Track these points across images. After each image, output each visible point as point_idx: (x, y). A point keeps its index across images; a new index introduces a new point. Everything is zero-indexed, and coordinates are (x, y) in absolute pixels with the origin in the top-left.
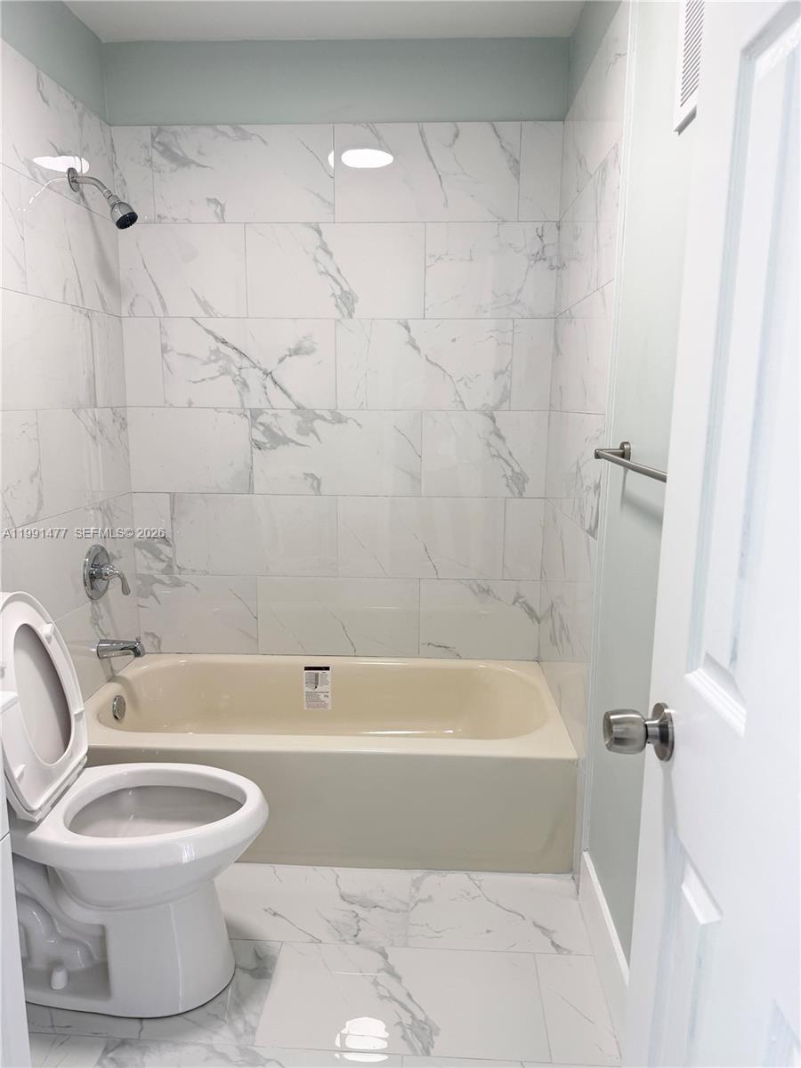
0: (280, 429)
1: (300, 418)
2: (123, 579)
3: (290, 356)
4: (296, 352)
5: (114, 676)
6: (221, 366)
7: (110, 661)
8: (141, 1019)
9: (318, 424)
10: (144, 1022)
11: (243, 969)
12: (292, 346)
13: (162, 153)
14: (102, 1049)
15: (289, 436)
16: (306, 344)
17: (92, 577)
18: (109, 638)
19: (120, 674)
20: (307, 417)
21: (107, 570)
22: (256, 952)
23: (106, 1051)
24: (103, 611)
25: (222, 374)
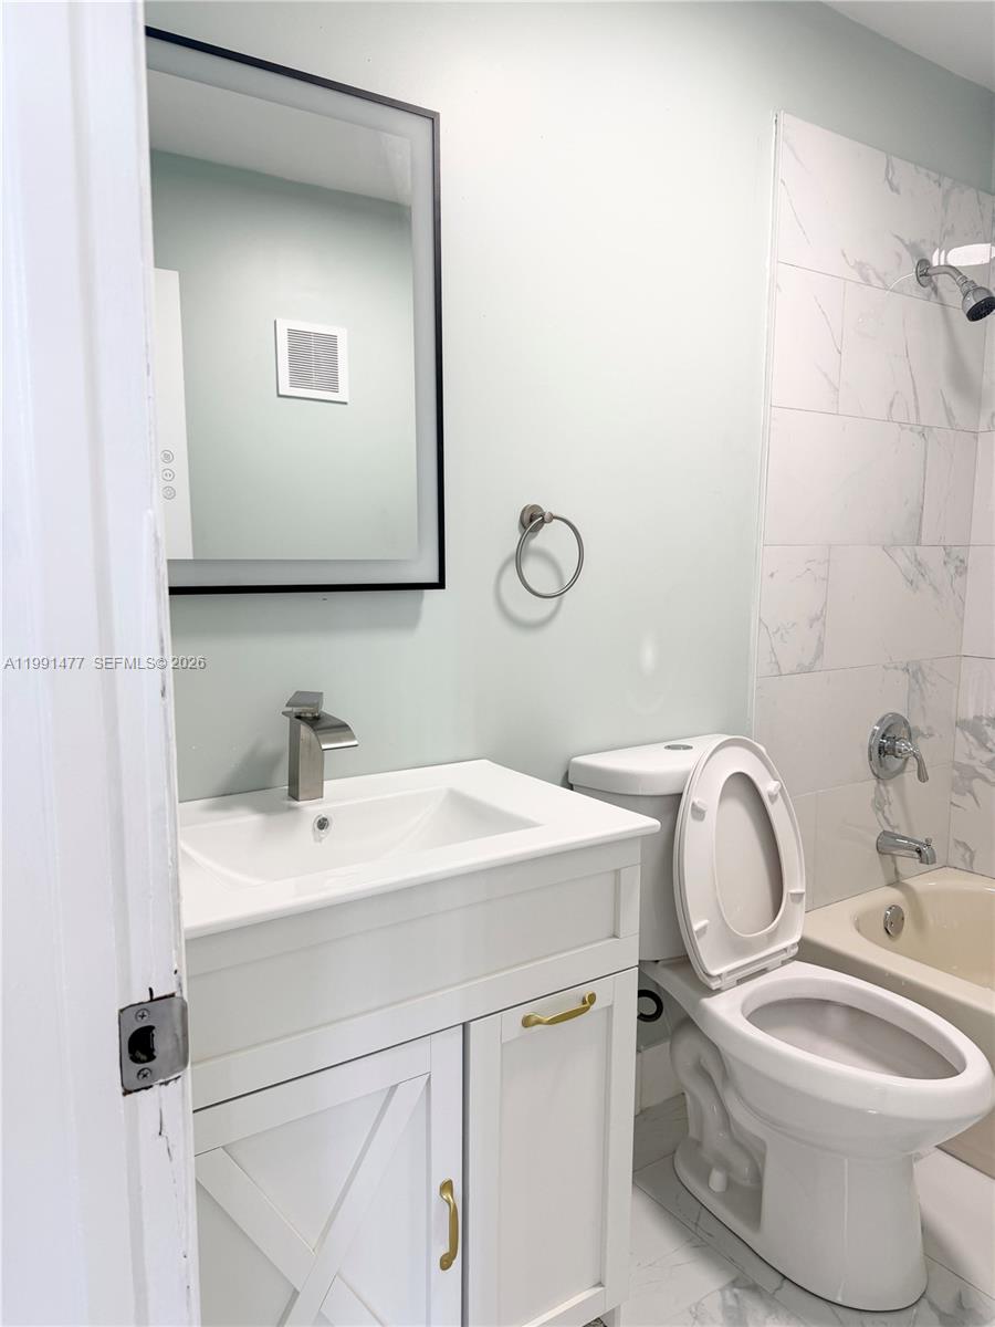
2: (920, 762)
5: (898, 881)
7: (894, 862)
8: (785, 1277)
10: (786, 1283)
11: (932, 1305)
17: (882, 750)
18: (896, 831)
19: (906, 881)
21: (901, 745)
22: (960, 1296)
23: (734, 1284)
24: (893, 796)
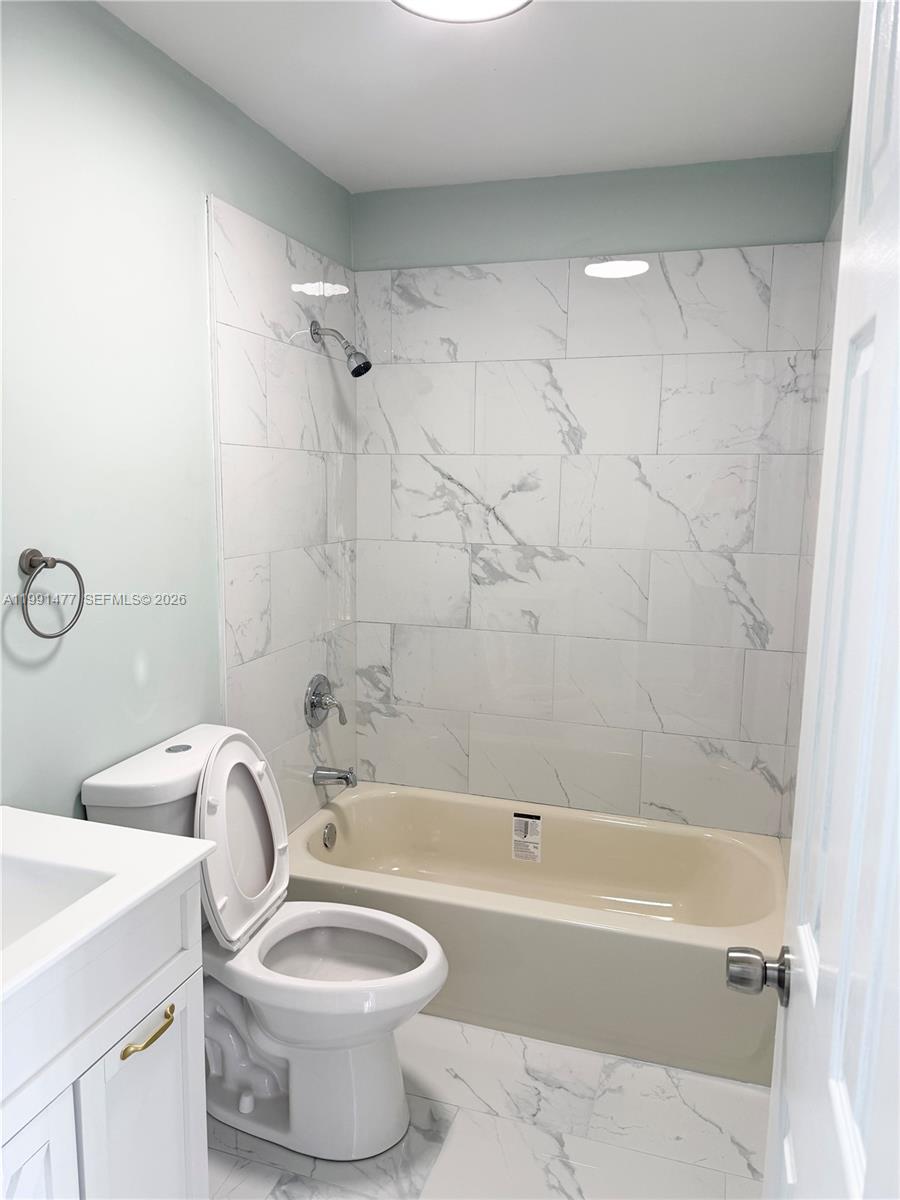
0: (499, 564)
1: (521, 555)
2: (341, 709)
3: (514, 492)
4: (520, 488)
5: (328, 803)
6: (446, 502)
7: (325, 788)
8: (315, 1158)
9: (538, 561)
10: (317, 1162)
11: (417, 1128)
12: (516, 483)
13: (401, 296)
14: (277, 1180)
15: (509, 572)
16: (531, 480)
17: (313, 705)
18: (325, 765)
19: (333, 801)
20: (527, 553)
21: (327, 700)
22: (431, 1113)
23: (280, 1183)
24: (321, 739)
25: (446, 509)
